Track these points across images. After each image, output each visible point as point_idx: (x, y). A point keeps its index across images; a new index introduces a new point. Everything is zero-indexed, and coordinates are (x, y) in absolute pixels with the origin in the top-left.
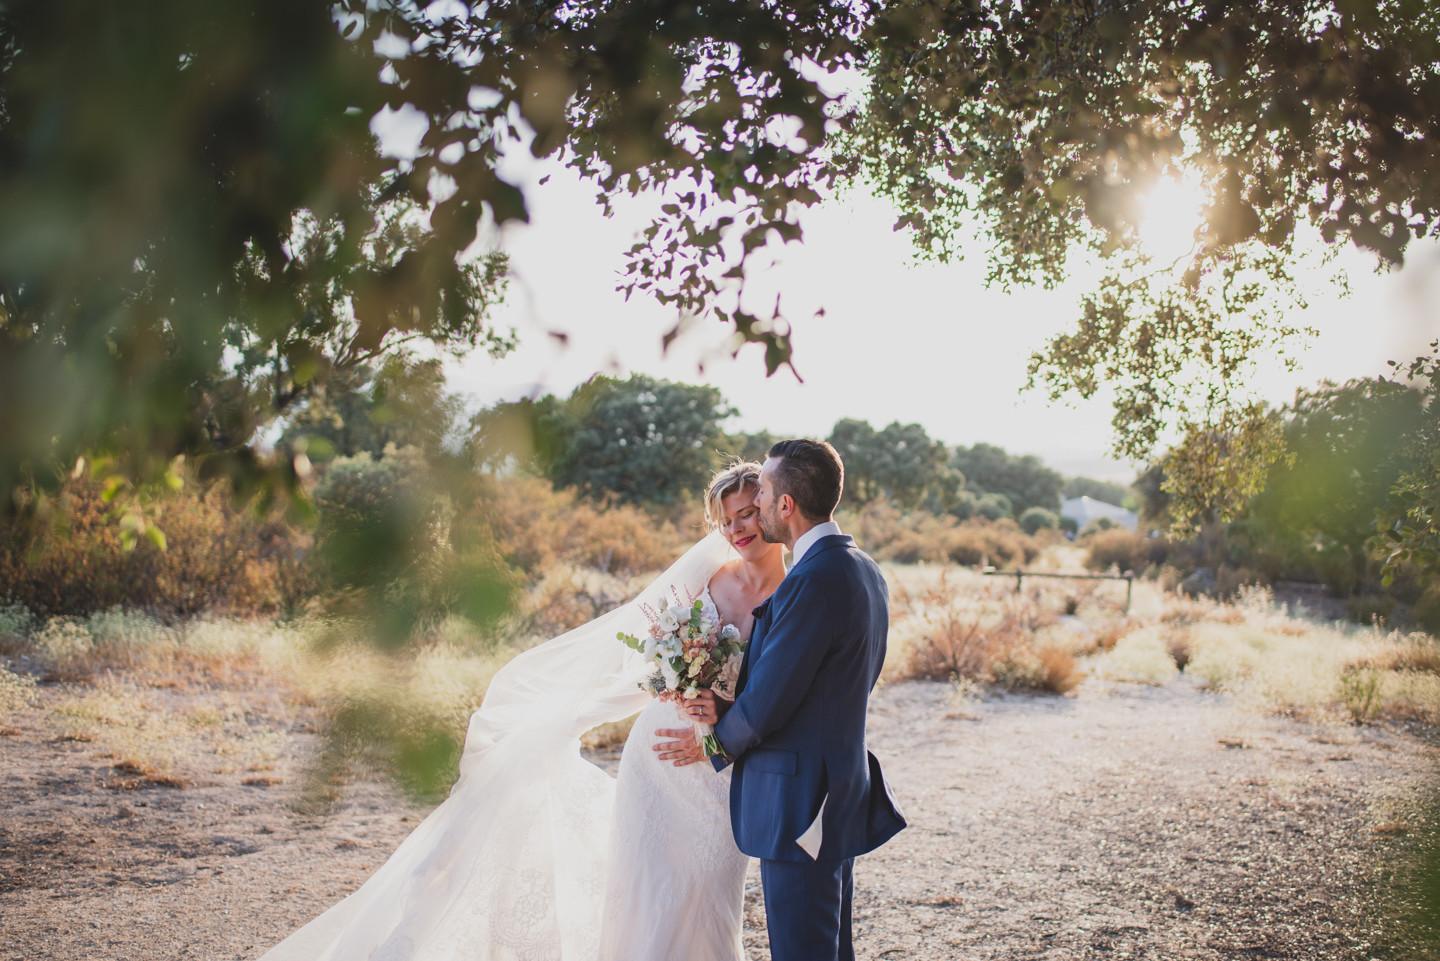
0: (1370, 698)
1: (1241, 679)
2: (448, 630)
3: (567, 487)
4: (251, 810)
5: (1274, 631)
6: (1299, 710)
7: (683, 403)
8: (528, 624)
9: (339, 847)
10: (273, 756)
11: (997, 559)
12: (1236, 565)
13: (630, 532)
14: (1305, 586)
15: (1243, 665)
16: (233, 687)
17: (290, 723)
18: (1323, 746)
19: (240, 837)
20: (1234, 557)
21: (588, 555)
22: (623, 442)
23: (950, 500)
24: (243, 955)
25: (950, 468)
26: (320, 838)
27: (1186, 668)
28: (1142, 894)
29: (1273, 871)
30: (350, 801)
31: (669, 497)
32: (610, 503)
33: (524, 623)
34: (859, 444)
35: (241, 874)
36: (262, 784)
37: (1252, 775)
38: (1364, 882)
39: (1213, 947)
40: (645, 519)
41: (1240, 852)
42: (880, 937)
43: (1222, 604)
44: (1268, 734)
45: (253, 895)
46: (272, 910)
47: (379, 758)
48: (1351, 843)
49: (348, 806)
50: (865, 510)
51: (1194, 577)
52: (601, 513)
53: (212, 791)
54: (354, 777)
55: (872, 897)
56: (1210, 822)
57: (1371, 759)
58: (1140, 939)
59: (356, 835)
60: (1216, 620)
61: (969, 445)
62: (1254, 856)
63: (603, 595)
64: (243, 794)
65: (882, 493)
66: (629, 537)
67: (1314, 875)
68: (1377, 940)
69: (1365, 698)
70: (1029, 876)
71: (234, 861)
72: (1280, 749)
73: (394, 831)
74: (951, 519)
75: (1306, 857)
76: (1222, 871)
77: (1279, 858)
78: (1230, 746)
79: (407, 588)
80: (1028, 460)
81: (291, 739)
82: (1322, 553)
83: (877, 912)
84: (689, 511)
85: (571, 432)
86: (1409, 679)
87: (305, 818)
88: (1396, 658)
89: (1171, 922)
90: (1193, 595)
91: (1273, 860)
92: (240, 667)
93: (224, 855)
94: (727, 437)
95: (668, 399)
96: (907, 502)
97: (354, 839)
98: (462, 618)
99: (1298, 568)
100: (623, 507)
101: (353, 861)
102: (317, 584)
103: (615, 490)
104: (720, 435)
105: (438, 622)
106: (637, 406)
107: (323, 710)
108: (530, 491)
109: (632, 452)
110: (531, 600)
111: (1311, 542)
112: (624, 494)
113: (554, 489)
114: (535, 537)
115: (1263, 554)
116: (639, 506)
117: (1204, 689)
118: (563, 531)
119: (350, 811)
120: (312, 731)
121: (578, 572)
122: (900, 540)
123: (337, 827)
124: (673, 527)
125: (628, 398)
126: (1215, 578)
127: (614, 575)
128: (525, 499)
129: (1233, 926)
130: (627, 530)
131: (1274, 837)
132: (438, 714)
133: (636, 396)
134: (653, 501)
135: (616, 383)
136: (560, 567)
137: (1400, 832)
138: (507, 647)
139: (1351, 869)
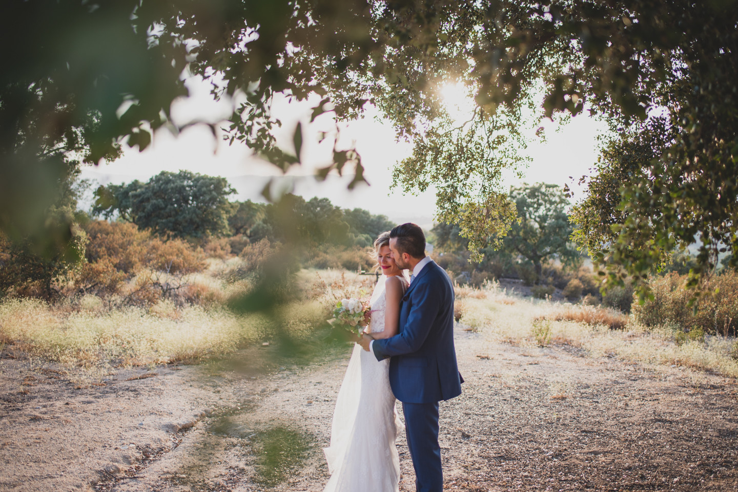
0: (546, 334)
1: (486, 326)
2: (85, 302)
3: (146, 229)
5: (500, 303)
6: (513, 340)
7: (208, 186)
8: (127, 300)
9: (32, 419)
11: (366, 266)
12: (481, 270)
13: (180, 252)
14: (513, 280)
15: (487, 319)
18: (525, 358)
20: (479, 266)
21: (160, 264)
22: (176, 205)
23: (342, 238)
25: (342, 221)
26: (21, 415)
27: (460, 321)
28: (446, 432)
29: (506, 418)
30: (36, 395)
31: (200, 234)
32: (169, 237)
33: (125, 299)
34: (297, 209)
37: (494, 373)
38: (548, 423)
39: (481, 456)
40: (187, 245)
41: (490, 410)
42: (319, 457)
43: (475, 290)
44: (501, 352)
47: (51, 372)
48: (541, 404)
49: (36, 397)
50: (300, 242)
51: (461, 276)
52: (165, 242)
54: (37, 381)
55: (314, 437)
56: (475, 396)
57: (548, 363)
58: (446, 454)
59: (41, 413)
60: (473, 297)
61: (352, 209)
62: (497, 412)
63: (168, 284)
66: (180, 255)
67: (526, 420)
68: (556, 450)
69: (545, 334)
72: (506, 359)
73: (61, 411)
74: (342, 247)
75: (521, 412)
76: (482, 419)
77: (509, 412)
78: (483, 358)
79: (63, 281)
80: (380, 218)
81: (3, 362)
82: (521, 264)
83: (317, 445)
84: (211, 241)
85: (148, 200)
86: (564, 325)
87: (11, 404)
88: (557, 315)
89: (460, 445)
90: (461, 285)
91: (506, 414)
94: (230, 203)
95: (199, 184)
97: (40, 415)
98: (93, 296)
99: (510, 272)
100: (176, 239)
101: (40, 427)
102: (13, 279)
103: (171, 230)
104: (227, 203)
105: (80, 299)
106: (184, 187)
107: (18, 346)
108: (127, 231)
109: (181, 211)
110: (129, 287)
111: (516, 258)
112: (176, 232)
113: (139, 229)
114: (130, 254)
115: (494, 265)
116: (184, 239)
117: (469, 330)
118: (145, 251)
119: (36, 400)
120: (13, 358)
121: (155, 273)
122: (318, 257)
123: (30, 409)
124: (202, 250)
125: (178, 183)
126: (471, 276)
127: (173, 274)
128: (124, 235)
129: (489, 446)
130: (179, 251)
131: (506, 402)
132: (82, 348)
133: (182, 182)
134: (191, 236)
135: (172, 175)
136: (144, 270)
137: (563, 398)
138: (117, 312)
139: (542, 417)
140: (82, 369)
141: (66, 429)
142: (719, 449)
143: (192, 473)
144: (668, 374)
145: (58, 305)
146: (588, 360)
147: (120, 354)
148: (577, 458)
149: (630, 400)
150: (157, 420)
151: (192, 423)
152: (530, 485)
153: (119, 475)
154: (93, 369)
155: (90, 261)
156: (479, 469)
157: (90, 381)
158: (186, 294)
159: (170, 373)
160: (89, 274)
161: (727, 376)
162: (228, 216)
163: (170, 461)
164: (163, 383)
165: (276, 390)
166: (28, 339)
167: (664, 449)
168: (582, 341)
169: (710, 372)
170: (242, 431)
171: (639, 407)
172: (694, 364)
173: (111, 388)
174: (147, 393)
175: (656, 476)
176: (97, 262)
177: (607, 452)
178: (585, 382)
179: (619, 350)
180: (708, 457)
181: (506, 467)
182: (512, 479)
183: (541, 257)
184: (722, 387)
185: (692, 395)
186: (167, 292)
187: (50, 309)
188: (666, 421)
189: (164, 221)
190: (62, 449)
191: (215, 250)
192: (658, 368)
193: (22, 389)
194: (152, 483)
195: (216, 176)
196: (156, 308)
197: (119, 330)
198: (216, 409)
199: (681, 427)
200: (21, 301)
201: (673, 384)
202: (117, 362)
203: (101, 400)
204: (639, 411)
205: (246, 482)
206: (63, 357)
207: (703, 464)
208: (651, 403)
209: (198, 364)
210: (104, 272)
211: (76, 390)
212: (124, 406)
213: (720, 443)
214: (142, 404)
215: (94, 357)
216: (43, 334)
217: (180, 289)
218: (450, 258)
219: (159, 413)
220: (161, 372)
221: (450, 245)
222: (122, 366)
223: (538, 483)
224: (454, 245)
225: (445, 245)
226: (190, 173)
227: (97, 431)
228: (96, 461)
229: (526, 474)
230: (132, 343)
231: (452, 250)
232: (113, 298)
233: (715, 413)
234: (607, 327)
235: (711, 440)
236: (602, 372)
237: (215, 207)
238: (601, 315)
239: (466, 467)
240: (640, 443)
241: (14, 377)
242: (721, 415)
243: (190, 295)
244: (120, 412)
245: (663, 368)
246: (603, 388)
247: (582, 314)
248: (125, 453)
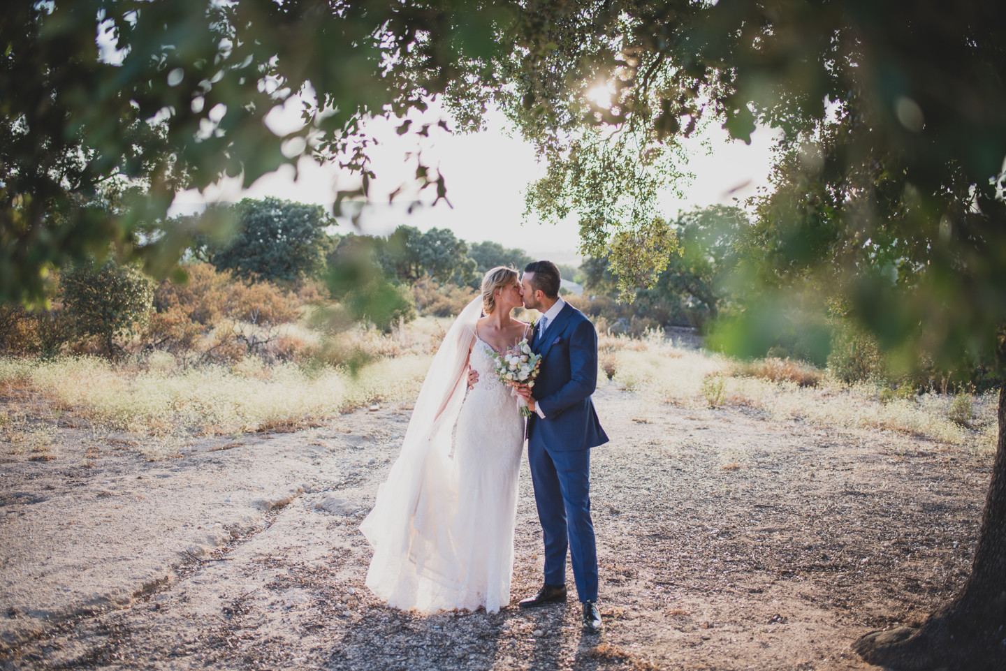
0: (719, 393)
1: (645, 383)
2: (154, 360)
3: (226, 270)
4: (37, 476)
5: (665, 356)
6: (678, 401)
7: (300, 216)
8: (205, 356)
9: (99, 496)
10: (49, 442)
12: (642, 316)
13: (268, 298)
14: (683, 328)
15: (647, 375)
16: (16, 399)
17: (57, 421)
18: (693, 421)
19: (34, 492)
20: (640, 311)
21: (244, 313)
22: (261, 241)
23: (468, 277)
24: (45, 562)
25: (468, 258)
26: (86, 491)
27: (613, 377)
29: (664, 492)
30: (102, 468)
31: (292, 276)
32: (253, 280)
33: (203, 356)
34: (411, 242)
35: (37, 514)
36: (43, 459)
37: (652, 440)
38: (716, 497)
40: (276, 290)
41: (646, 482)
43: (634, 340)
44: (662, 415)
45: (47, 526)
46: (60, 535)
47: (118, 442)
48: (708, 475)
49: (102, 471)
50: (415, 283)
51: (617, 323)
52: (249, 286)
53: (10, 465)
54: (102, 453)
56: (628, 466)
57: (720, 428)
59: (109, 488)
60: (630, 349)
61: (480, 243)
62: (654, 484)
63: (254, 337)
64: (31, 466)
65: (426, 273)
66: (268, 302)
67: (688, 493)
68: (723, 527)
69: (717, 393)
70: (524, 499)
71: (31, 507)
72: (668, 423)
73: (133, 486)
74: (469, 289)
75: (683, 484)
76: (636, 493)
77: (668, 485)
78: (640, 422)
79: (127, 335)
80: (517, 253)
81: (61, 431)
82: (692, 308)
84: (305, 285)
86: (742, 381)
87: (73, 479)
88: (734, 370)
89: (607, 522)
90: (616, 335)
91: (664, 486)
92: (18, 388)
93: (23, 504)
94: (328, 237)
95: (289, 214)
96: (442, 279)
97: (108, 491)
98: (164, 352)
99: (678, 318)
100: (263, 283)
101: (109, 504)
102: (67, 333)
103: (256, 272)
104: (324, 237)
105: (148, 356)
106: (271, 218)
107: (77, 413)
108: (202, 273)
109: (268, 247)
110: (207, 342)
111: (686, 301)
112: (263, 274)
113: (217, 271)
114: (207, 301)
115: (658, 309)
116: (272, 282)
117: (624, 390)
118: (225, 298)
119: (103, 474)
120: (72, 427)
121: (237, 323)
122: (438, 302)
123: (96, 484)
124: (295, 295)
125: (264, 212)
126: (629, 324)
127: (260, 326)
128: (199, 278)
129: (643, 523)
130: (266, 297)
131: (665, 473)
132: (154, 414)
133: (269, 211)
134: (281, 279)
135: (257, 203)
136: (225, 320)
137: (736, 469)
138: (194, 370)
139: (709, 489)
140: (155, 438)
141: (140, 507)
142: (921, 525)
143: (289, 554)
144: (868, 439)
145: (121, 364)
146: (771, 424)
147: (199, 421)
148: (747, 537)
149: (817, 470)
150: (247, 496)
151: (287, 500)
152: (688, 566)
153: (203, 558)
154: (168, 438)
155: (159, 311)
156: (629, 548)
157: (165, 452)
158: (276, 349)
159: (259, 443)
160: (158, 326)
161: (941, 442)
162: (326, 252)
163: (262, 541)
164: (252, 454)
165: (387, 462)
166: (88, 404)
167: (854, 525)
168: (762, 401)
169: (920, 437)
170: (347, 508)
171: (828, 478)
172: (901, 427)
173: (190, 460)
174: (233, 465)
175: (841, 556)
176: (167, 310)
177: (784, 529)
178: (765, 449)
179: (807, 412)
180: (906, 535)
181: (661, 546)
182: (668, 560)
183: (716, 299)
184: (933, 455)
185: (894, 464)
186: (253, 347)
187: (113, 369)
188: (859, 494)
189: (247, 260)
190: (136, 529)
191: (311, 296)
192: (856, 432)
193: (85, 461)
194: (243, 566)
195: (310, 203)
196: (240, 366)
197: (198, 391)
198: (316, 483)
199: (877, 500)
200: (77, 360)
201: (873, 451)
202: (196, 430)
203: (179, 474)
204: (827, 482)
205: (353, 565)
206: (132, 424)
207: (898, 542)
208: (844, 473)
209: (293, 432)
210: (177, 324)
211: (150, 462)
212: (206, 480)
213: (923, 519)
214: (228, 478)
215: (168, 424)
216: (108, 398)
217: (269, 343)
218: (603, 302)
219: (249, 489)
220: (249, 441)
221: (603, 286)
222: (203, 435)
223: (699, 564)
224: (608, 285)
225: (597, 286)
226: (279, 200)
227: (176, 509)
228: (176, 542)
229: (685, 554)
230: (214, 408)
231: (606, 292)
232: (188, 355)
233: (920, 484)
234: (795, 383)
235: (912, 516)
236: (786, 437)
237: (309, 242)
238: (789, 369)
239: (613, 547)
240: (825, 519)
241: (75, 448)
242: (927, 486)
243: (282, 349)
244: (203, 487)
245: (863, 433)
246: (786, 457)
247: (765, 369)
248: (211, 533)
